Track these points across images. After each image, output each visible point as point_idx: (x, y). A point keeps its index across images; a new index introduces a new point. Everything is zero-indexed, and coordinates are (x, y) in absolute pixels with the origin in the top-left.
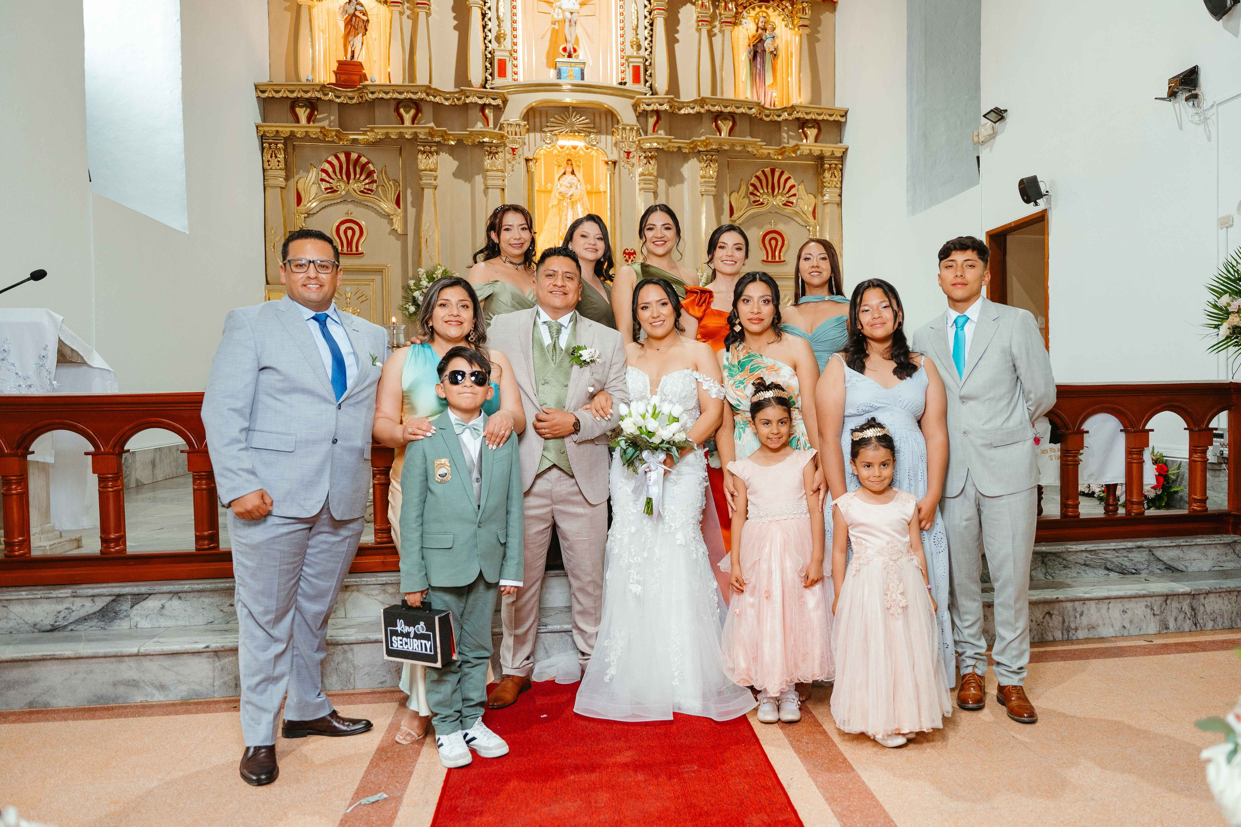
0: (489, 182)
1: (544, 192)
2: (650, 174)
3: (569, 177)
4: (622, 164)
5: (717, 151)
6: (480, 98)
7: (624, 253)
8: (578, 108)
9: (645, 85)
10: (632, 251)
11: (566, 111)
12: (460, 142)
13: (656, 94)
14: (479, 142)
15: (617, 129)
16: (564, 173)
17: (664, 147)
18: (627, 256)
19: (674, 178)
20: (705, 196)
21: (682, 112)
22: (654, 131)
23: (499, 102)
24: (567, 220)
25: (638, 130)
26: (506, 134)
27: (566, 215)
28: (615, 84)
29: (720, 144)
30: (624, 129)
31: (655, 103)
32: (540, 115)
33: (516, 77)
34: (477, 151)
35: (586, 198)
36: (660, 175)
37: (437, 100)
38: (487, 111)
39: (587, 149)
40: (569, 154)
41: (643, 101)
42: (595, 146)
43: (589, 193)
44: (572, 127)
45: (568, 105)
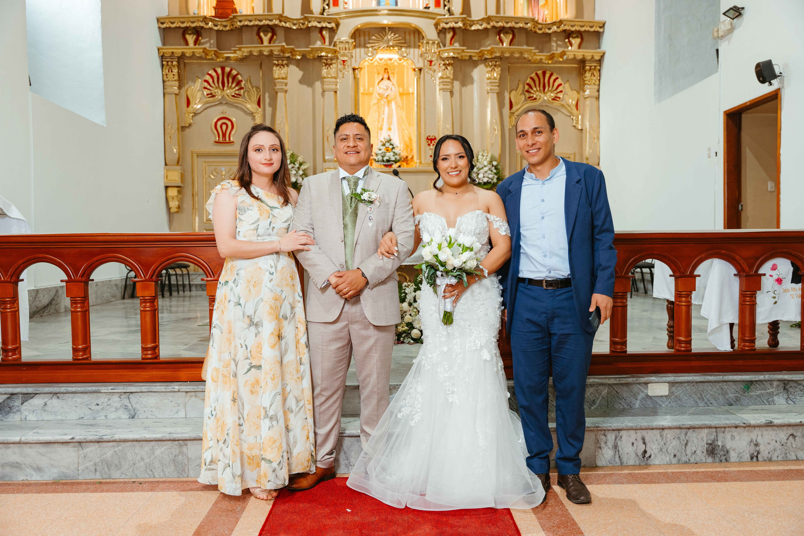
0: (326, 87)
1: (367, 94)
2: (448, 78)
3: (386, 82)
4: (426, 70)
5: (500, 58)
6: (319, 22)
7: (427, 139)
8: (393, 28)
9: (444, 8)
10: (434, 138)
11: (382, 30)
12: (304, 56)
13: (453, 15)
14: (318, 56)
15: (423, 43)
16: (382, 79)
17: (459, 56)
18: (429, 142)
19: (466, 81)
20: (490, 94)
21: (473, 28)
22: (451, 44)
23: (333, 25)
24: (384, 114)
25: (438, 44)
26: (338, 50)
27: (384, 111)
28: (421, 8)
29: (502, 53)
30: (428, 43)
31: (451, 22)
32: (364, 35)
33: (346, 6)
34: (317, 63)
35: (398, 98)
36: (455, 78)
37: (288, 25)
38: (324, 33)
39: (400, 60)
40: (386, 64)
41: (443, 20)
42: (405, 57)
43: (401, 95)
44: (388, 43)
45: (385, 26)
